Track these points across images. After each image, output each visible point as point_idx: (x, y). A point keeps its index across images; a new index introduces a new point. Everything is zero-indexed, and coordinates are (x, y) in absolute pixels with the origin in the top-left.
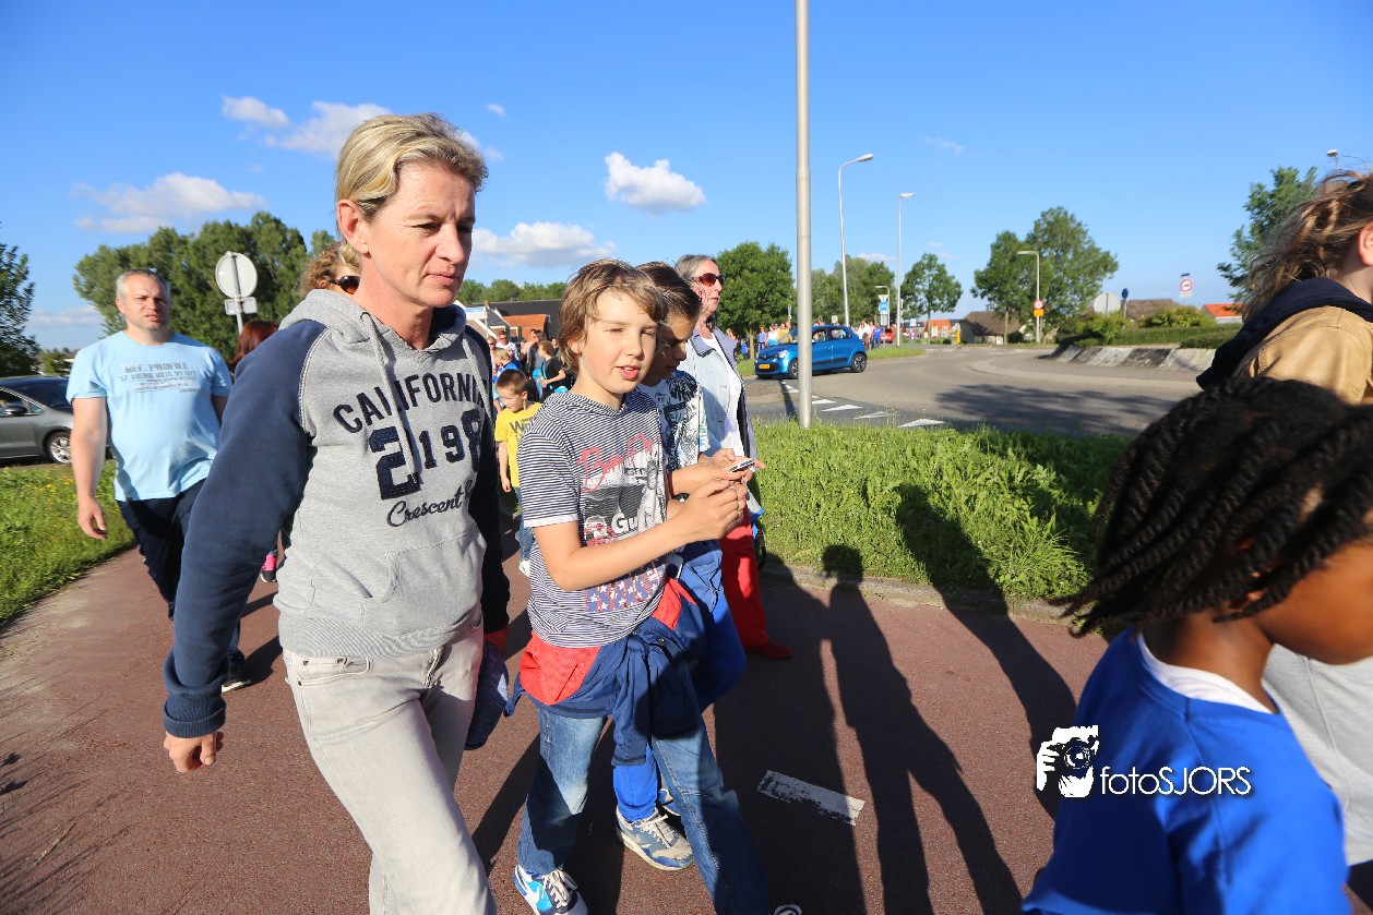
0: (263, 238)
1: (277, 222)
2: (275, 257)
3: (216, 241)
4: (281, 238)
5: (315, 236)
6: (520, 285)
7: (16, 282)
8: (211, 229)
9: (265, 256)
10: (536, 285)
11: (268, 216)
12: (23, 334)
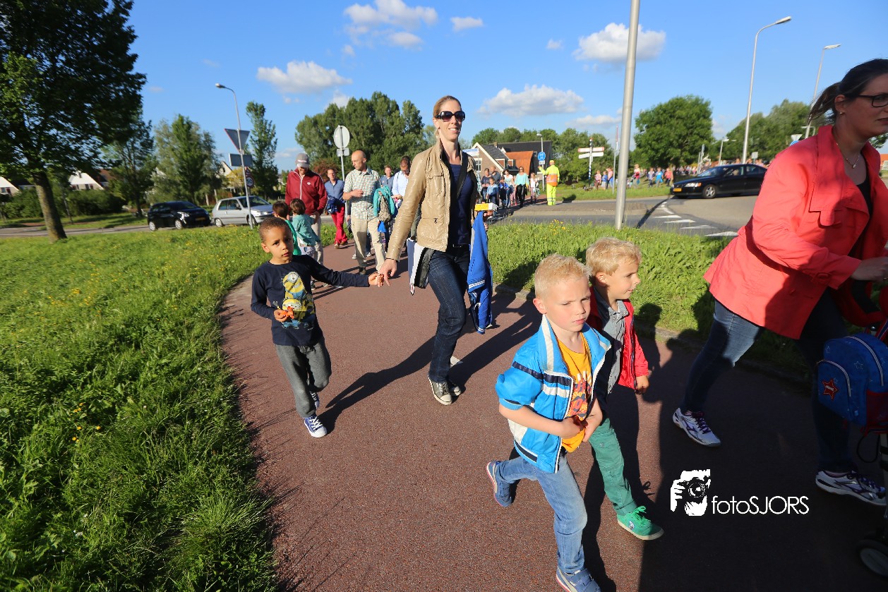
0: (378, 108)
1: (385, 97)
2: (384, 118)
3: (355, 111)
4: (386, 106)
5: (405, 105)
6: (522, 131)
7: (271, 138)
8: (352, 103)
9: (378, 117)
10: (532, 131)
11: (380, 94)
12: (273, 164)
